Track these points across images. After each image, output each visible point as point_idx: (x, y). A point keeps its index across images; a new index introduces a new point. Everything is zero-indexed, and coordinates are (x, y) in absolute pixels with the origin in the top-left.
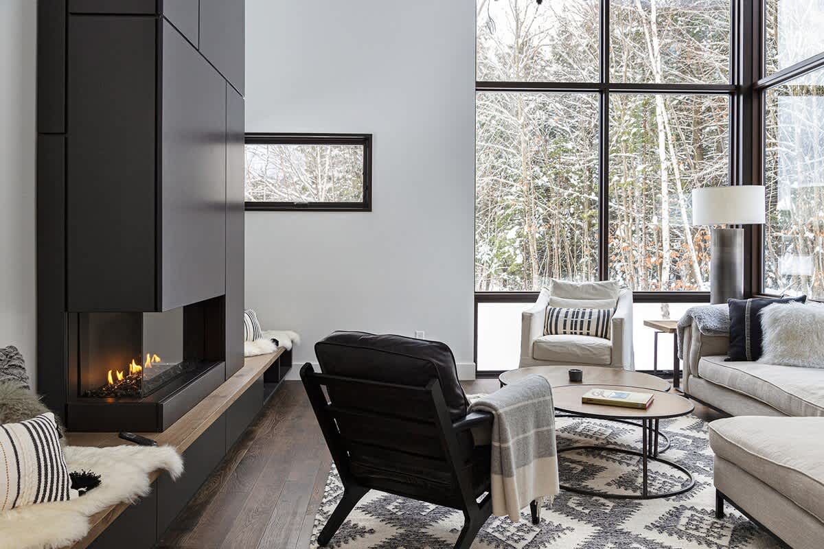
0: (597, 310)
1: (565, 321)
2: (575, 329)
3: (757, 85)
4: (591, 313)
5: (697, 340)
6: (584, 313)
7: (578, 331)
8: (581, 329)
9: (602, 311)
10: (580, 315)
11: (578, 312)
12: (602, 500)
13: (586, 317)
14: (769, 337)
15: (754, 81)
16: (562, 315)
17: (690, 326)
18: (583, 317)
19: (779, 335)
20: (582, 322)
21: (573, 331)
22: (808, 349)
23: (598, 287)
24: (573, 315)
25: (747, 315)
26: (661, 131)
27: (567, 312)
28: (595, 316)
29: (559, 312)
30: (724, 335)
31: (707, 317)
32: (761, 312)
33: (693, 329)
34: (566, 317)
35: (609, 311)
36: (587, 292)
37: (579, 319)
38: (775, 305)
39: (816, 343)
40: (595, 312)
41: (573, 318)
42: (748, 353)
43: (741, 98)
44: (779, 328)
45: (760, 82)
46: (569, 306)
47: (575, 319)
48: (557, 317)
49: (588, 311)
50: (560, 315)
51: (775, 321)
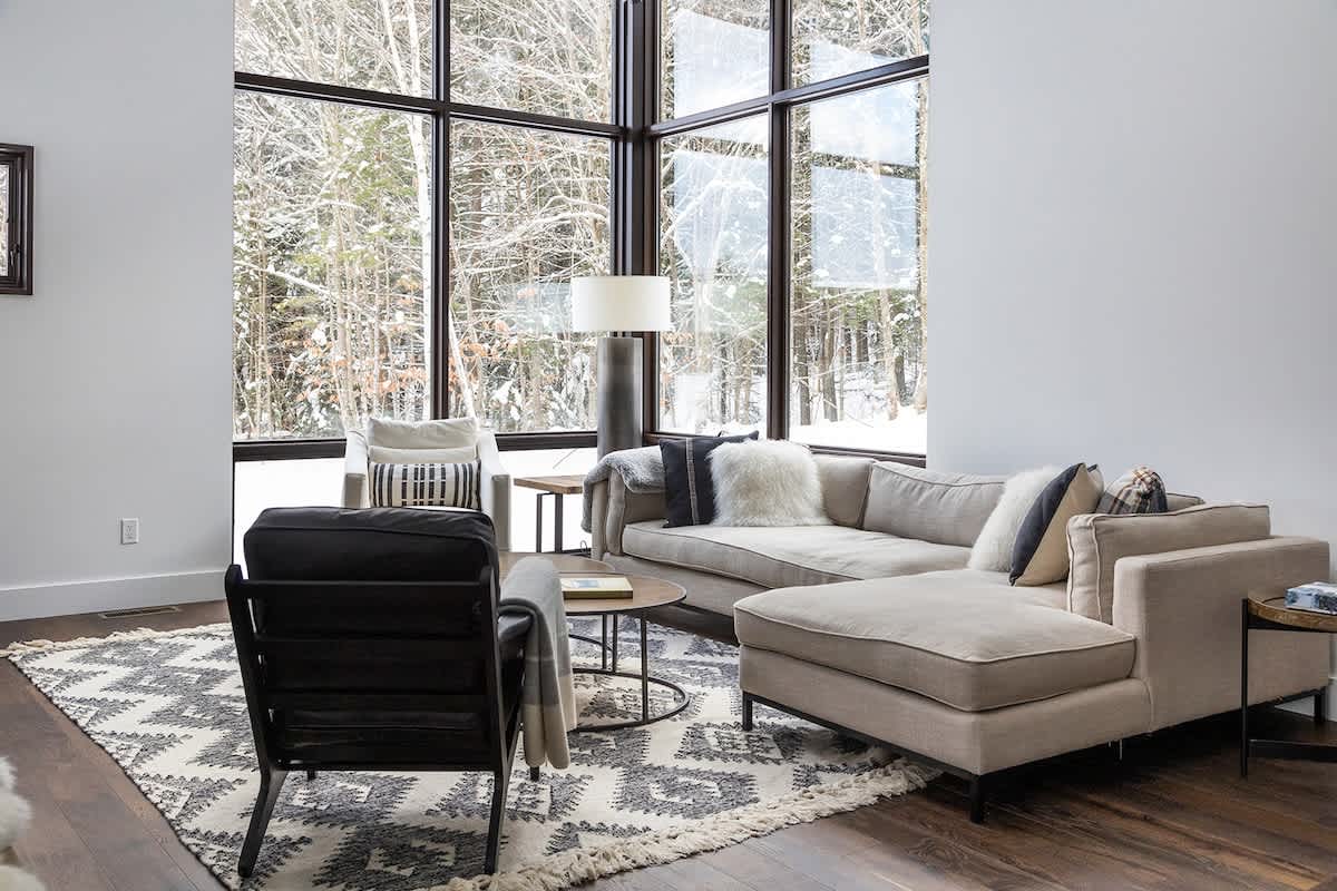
0: (452, 465)
1: (404, 484)
2: (422, 497)
3: (650, 130)
4: (443, 469)
5: (619, 501)
6: (432, 471)
7: (426, 499)
8: (431, 495)
9: (460, 466)
10: (427, 474)
11: (423, 470)
12: (595, 736)
13: (438, 477)
14: (723, 488)
15: (646, 124)
16: (397, 475)
17: (606, 481)
18: (432, 477)
19: (737, 486)
20: (432, 484)
21: (418, 500)
22: (772, 503)
23: (447, 428)
24: (416, 473)
25: (690, 461)
26: (421, 171)
27: (405, 470)
28: (450, 475)
29: (391, 472)
30: (659, 491)
31: (636, 467)
32: (710, 456)
33: (613, 486)
34: (405, 478)
35: (470, 466)
36: (430, 438)
37: (427, 480)
38: (726, 446)
39: (782, 496)
40: (450, 468)
41: (416, 479)
42: (695, 514)
43: (630, 147)
44: (736, 477)
45: (654, 128)
46: (403, 460)
47: (419, 482)
48: (390, 478)
49: (438, 467)
50: (394, 476)
51: (731, 467)
